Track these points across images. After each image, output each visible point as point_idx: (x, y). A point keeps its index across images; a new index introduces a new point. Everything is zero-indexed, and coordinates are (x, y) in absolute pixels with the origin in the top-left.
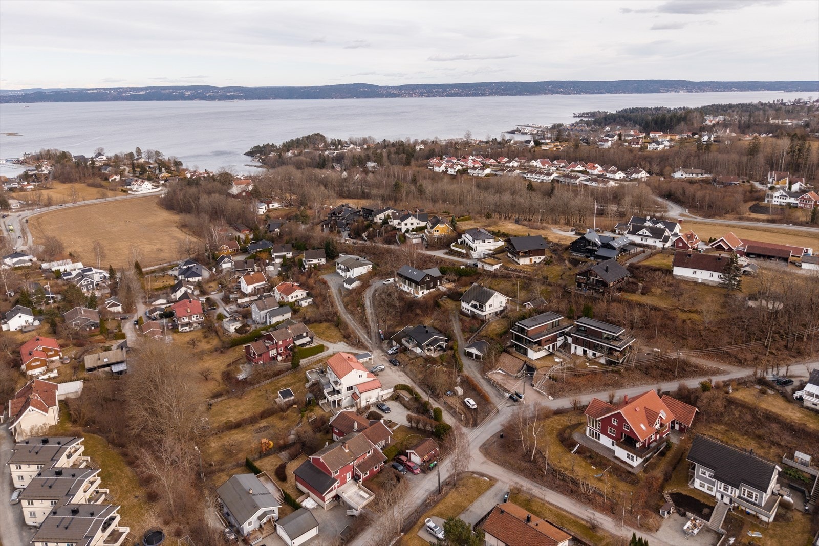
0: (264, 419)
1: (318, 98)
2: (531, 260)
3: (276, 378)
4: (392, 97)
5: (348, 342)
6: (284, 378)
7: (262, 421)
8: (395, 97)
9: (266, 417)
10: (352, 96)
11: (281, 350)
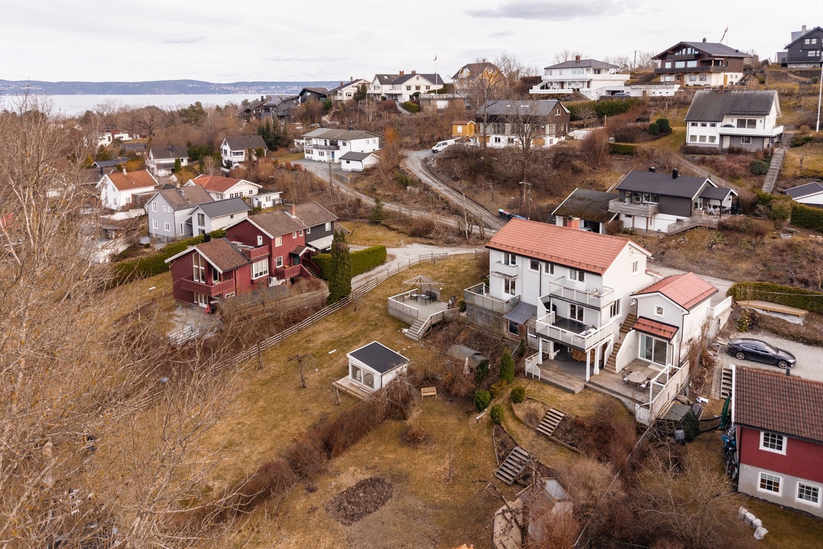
0: (338, 453)
1: (138, 93)
2: (726, 77)
3: (294, 328)
4: (225, 94)
5: (431, 241)
6: (319, 327)
7: (338, 462)
8: (229, 93)
9: (345, 447)
10: (180, 92)
11: (280, 262)
